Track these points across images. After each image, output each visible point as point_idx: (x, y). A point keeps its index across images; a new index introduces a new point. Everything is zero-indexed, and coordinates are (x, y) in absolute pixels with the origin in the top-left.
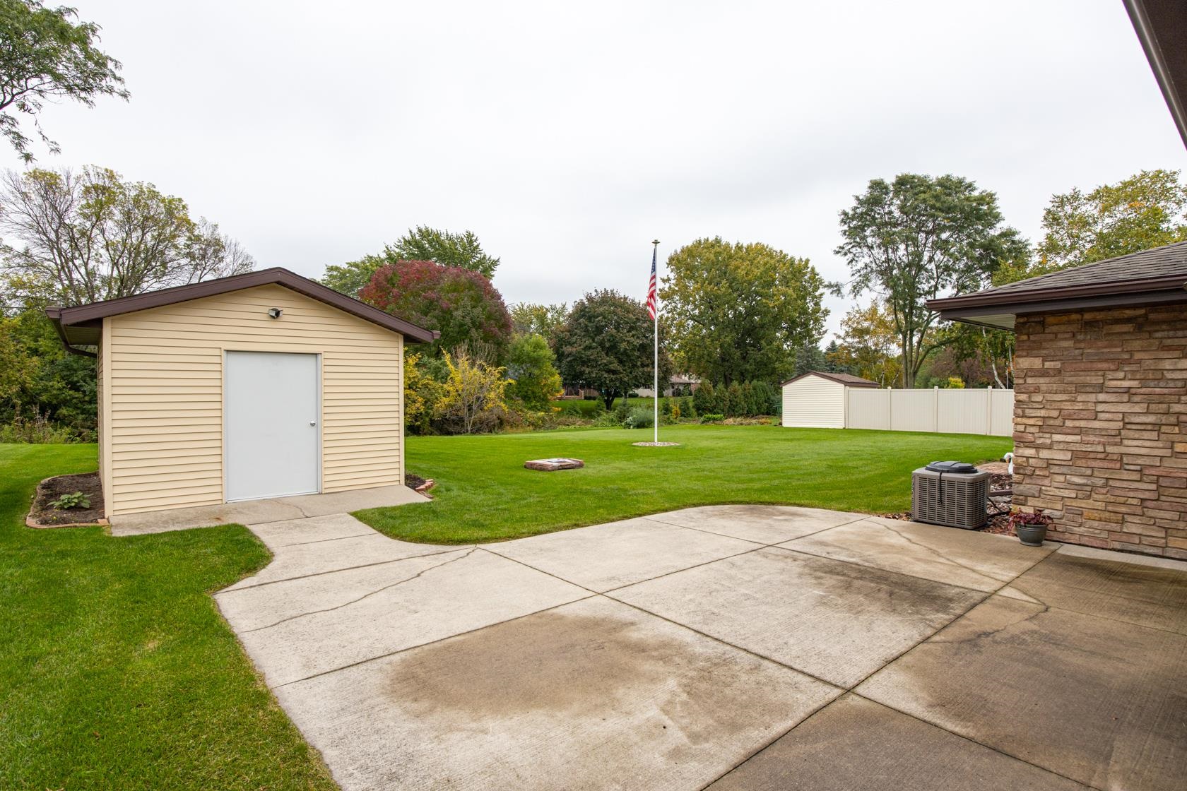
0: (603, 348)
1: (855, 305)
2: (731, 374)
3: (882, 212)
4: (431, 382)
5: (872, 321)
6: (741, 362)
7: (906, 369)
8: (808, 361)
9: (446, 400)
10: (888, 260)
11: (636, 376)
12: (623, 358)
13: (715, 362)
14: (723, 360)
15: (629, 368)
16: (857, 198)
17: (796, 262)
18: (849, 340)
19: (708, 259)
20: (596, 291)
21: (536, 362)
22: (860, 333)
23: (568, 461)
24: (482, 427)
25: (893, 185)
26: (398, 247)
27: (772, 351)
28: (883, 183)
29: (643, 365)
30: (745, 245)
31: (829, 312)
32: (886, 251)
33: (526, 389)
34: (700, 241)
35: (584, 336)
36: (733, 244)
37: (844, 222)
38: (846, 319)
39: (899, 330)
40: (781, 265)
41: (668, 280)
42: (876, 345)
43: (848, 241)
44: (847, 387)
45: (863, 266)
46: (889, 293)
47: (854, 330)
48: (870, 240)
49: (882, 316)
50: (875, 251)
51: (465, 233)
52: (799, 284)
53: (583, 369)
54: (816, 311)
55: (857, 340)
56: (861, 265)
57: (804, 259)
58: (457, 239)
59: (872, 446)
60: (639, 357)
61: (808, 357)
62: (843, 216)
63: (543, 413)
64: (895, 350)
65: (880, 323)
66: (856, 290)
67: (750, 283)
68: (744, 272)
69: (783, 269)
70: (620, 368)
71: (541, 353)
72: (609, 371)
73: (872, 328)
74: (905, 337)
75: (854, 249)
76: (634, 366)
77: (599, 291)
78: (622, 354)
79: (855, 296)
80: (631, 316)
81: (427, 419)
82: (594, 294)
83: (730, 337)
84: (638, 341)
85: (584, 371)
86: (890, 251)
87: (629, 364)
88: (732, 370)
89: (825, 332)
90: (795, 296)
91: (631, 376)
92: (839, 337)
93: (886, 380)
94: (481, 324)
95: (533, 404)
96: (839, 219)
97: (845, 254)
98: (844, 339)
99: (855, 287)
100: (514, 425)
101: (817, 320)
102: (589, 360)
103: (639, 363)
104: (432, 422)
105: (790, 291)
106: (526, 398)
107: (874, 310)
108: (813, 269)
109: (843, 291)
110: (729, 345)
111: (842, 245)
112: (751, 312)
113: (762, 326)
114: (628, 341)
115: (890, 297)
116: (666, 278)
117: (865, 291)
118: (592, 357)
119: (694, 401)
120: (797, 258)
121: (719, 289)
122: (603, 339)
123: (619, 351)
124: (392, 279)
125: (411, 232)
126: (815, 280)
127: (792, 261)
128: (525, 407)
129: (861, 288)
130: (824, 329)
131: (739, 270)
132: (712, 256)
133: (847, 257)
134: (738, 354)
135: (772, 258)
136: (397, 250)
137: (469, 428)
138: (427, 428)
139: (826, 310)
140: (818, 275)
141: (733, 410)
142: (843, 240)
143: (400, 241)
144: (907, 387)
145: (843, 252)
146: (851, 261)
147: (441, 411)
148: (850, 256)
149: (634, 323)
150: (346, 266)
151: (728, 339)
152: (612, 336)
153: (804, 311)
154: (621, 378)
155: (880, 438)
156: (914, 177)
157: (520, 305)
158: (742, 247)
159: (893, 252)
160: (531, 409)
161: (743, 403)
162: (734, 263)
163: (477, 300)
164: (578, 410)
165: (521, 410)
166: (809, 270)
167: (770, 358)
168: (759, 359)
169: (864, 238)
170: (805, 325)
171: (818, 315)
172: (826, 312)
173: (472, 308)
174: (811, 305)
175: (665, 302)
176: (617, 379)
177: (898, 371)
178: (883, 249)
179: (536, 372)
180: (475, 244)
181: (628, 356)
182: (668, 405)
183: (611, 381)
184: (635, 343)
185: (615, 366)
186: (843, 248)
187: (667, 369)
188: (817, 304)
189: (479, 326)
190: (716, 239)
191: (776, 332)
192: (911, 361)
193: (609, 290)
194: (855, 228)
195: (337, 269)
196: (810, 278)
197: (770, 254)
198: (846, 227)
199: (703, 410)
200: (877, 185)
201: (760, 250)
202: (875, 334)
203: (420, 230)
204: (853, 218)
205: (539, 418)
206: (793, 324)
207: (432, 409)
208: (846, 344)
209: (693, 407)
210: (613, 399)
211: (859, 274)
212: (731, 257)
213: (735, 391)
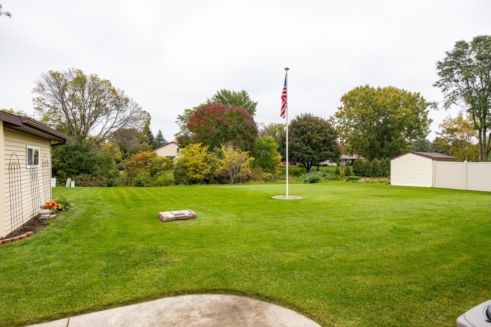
0: (304, 142)
1: (448, 116)
2: (375, 154)
3: (464, 59)
4: (215, 159)
5: (460, 124)
6: (381, 148)
7: (482, 151)
8: (421, 148)
9: (221, 168)
10: (469, 88)
11: (321, 156)
12: (315, 147)
13: (366, 148)
14: (371, 147)
15: (318, 152)
16: (447, 53)
17: (412, 94)
18: (445, 135)
19: (361, 96)
20: (301, 114)
21: (268, 149)
22: (451, 131)
23: (187, 213)
24: (239, 181)
25: (471, 43)
26: (213, 99)
27: (398, 142)
28: (464, 42)
29: (325, 150)
30: (382, 88)
31: (433, 120)
32: (467, 83)
33: (263, 162)
34: (358, 88)
35: (295, 136)
36: (376, 88)
37: (439, 67)
38: (442, 123)
39: (476, 127)
40: (403, 97)
41: (341, 108)
42: (462, 137)
43: (441, 78)
44: (434, 161)
45: (452, 92)
46: (469, 106)
47: (447, 129)
48: (456, 77)
49: (465, 121)
50: (460, 83)
51: (242, 91)
52: (414, 106)
53: (294, 152)
54: (424, 120)
55: (450, 135)
56: (450, 91)
57: (417, 93)
58: (238, 94)
59: (445, 205)
60: (323, 146)
61: (422, 145)
62: (438, 65)
63: (270, 174)
64: (474, 141)
65: (464, 125)
66: (447, 105)
67: (385, 107)
68: (381, 101)
69: (404, 99)
70: (313, 152)
71: (271, 145)
72: (307, 153)
73: (459, 128)
74: (480, 132)
75: (446, 83)
76: (321, 151)
77: (303, 114)
78: (314, 145)
79: (446, 109)
80: (319, 126)
81: (212, 176)
82: (300, 116)
83: (374, 135)
84: (322, 138)
85: (294, 153)
86: (470, 82)
87: (317, 150)
88: (376, 152)
89: (430, 131)
90: (411, 113)
91: (319, 156)
92: (438, 133)
93: (469, 156)
94: (242, 131)
95: (267, 169)
96: (436, 66)
97: (440, 86)
98: (441, 134)
99: (446, 104)
100: (255, 180)
101: (425, 125)
102: (297, 148)
103: (323, 149)
104: (215, 178)
105: (409, 110)
106: (263, 167)
107: (460, 118)
108: (422, 98)
109: (438, 106)
110: (373, 139)
111: (438, 81)
112: (386, 122)
113: (392, 129)
114: (317, 139)
115: (471, 109)
116: (340, 107)
117: (453, 106)
118: (298, 147)
119: (353, 168)
120: (413, 93)
121: (367, 111)
122: (304, 138)
123: (312, 143)
124: (203, 112)
125: (218, 92)
126: (424, 104)
127: (410, 94)
128: (262, 171)
129: (451, 104)
130: (429, 130)
131: (379, 101)
132: (363, 94)
133: (441, 88)
134: (379, 144)
135: (398, 93)
136: (213, 101)
137: (232, 181)
138: (212, 180)
139: (430, 120)
140: (425, 101)
141: (375, 173)
142: (439, 78)
143: (214, 97)
144: (482, 161)
145: (439, 85)
146: (444, 90)
147: (219, 172)
148: (443, 87)
149: (320, 129)
150: (192, 109)
151: (372, 136)
152: (309, 136)
153: (417, 121)
154: (313, 157)
155: (456, 196)
156: (485, 36)
157: (271, 124)
158: (381, 89)
159: (473, 83)
160: (265, 172)
161: (380, 169)
162: (376, 97)
163: (241, 120)
164: (292, 172)
165: (260, 172)
166: (420, 98)
167: (397, 146)
168: (390, 147)
169: (452, 76)
170: (418, 128)
171: (426, 122)
172: (431, 121)
173: (238, 124)
174: (421, 117)
175: (339, 119)
176: (311, 157)
177: (476, 152)
178: (465, 81)
179: (269, 154)
180: (246, 96)
181: (317, 146)
182: (338, 170)
183: (308, 158)
184: (321, 139)
185: (310, 150)
186: (438, 83)
187: (338, 152)
188: (425, 116)
189: (241, 132)
190: (366, 86)
191: (400, 132)
192: (485, 145)
193: (308, 113)
194: (447, 70)
195: (189, 110)
196: (420, 103)
197: (397, 91)
198: (440, 71)
199: (358, 173)
200: (462, 44)
201: (391, 90)
202: (461, 131)
203: (222, 91)
204: (445, 65)
205: (268, 176)
206: (411, 128)
207: (215, 172)
208: (442, 137)
209: (353, 171)
210: (310, 167)
211: (449, 97)
212: (374, 94)
213: (375, 163)
